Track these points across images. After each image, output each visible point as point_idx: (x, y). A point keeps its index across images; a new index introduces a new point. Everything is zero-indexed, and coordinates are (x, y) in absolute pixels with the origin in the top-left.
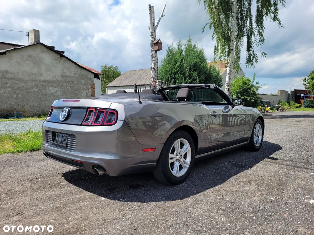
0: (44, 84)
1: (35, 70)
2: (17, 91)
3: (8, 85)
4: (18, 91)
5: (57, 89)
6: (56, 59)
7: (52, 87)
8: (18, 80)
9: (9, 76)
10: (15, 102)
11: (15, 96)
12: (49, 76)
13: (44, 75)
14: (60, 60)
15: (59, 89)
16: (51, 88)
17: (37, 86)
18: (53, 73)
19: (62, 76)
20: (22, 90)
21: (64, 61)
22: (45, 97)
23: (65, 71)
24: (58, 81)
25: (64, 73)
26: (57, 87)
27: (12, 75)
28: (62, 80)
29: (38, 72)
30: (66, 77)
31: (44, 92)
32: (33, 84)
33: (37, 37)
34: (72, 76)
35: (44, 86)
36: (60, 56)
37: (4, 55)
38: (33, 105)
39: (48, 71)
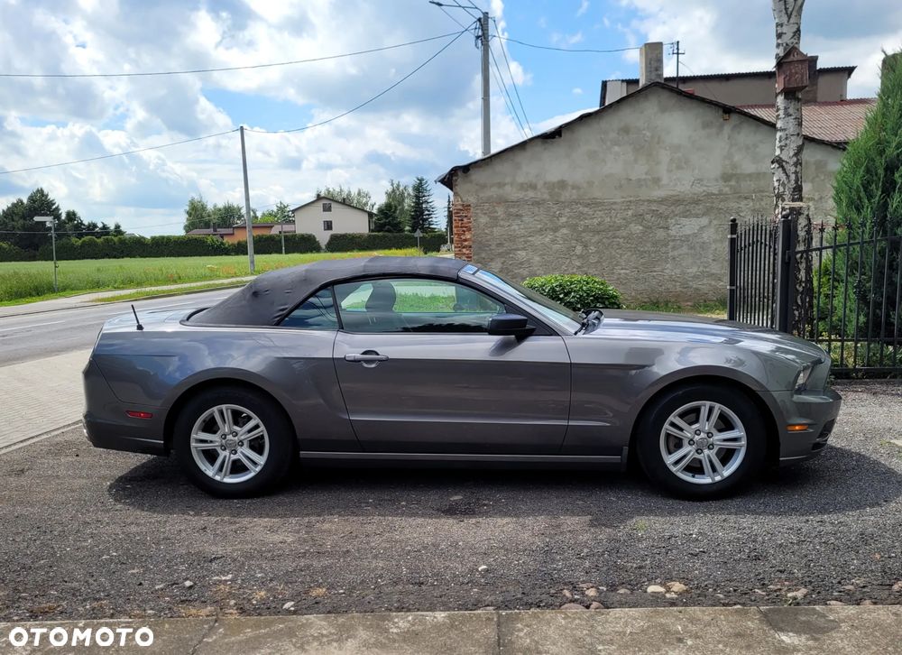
0: (662, 209)
1: (640, 171)
2: (584, 235)
3: (564, 220)
4: (586, 237)
5: (704, 221)
6: (706, 125)
7: (686, 217)
8: (588, 205)
9: (566, 195)
10: (579, 267)
11: (579, 249)
12: (682, 184)
13: (665, 181)
14: (721, 127)
15: (710, 222)
16: (684, 221)
17: (639, 217)
18: (697, 171)
19: (726, 178)
20: (598, 232)
21: (735, 126)
22: (664, 249)
23: (737, 158)
24: (709, 195)
25: (734, 166)
26: (703, 215)
27: (574, 191)
28: (727, 190)
29: (646, 174)
30: (740, 178)
31: (661, 234)
32: (630, 213)
33: (654, 64)
34: (765, 173)
35: (660, 216)
36: (721, 112)
37: (557, 139)
38: (626, 274)
39: (679, 168)
